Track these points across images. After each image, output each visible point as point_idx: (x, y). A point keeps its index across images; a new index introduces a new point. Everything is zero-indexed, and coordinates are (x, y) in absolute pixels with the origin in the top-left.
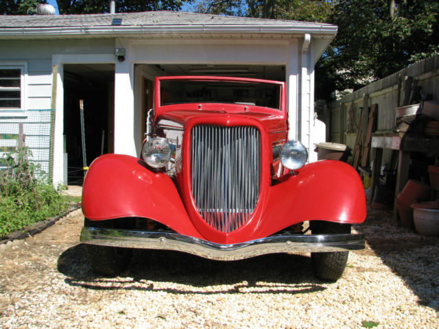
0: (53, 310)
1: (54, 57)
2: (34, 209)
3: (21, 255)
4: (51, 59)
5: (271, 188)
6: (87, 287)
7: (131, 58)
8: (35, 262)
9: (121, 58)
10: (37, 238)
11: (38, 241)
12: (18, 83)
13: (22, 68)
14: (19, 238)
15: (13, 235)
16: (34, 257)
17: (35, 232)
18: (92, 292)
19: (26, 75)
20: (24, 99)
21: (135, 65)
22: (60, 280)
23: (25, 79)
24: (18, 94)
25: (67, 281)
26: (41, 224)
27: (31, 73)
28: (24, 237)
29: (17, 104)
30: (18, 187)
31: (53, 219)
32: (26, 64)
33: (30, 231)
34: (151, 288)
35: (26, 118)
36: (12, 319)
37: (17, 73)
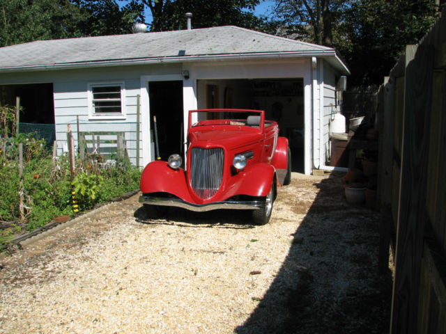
0: (127, 230)
1: (142, 77)
2: (127, 184)
3: (118, 209)
4: (139, 79)
5: (231, 178)
6: (144, 223)
7: (194, 76)
8: (124, 212)
9: (187, 77)
10: (127, 201)
11: (127, 203)
12: (119, 96)
13: (121, 85)
14: (117, 201)
15: (114, 199)
16: (124, 210)
17: (126, 198)
18: (145, 225)
19: (124, 90)
20: (123, 106)
21: (198, 81)
22: (133, 220)
23: (124, 92)
24: (119, 103)
25: (136, 220)
26: (130, 193)
27: (127, 88)
28: (120, 200)
29: (119, 110)
30: (117, 172)
31: (136, 190)
32: (123, 82)
33: (123, 198)
34: (173, 224)
35: (125, 119)
36: (111, 232)
37: (119, 89)
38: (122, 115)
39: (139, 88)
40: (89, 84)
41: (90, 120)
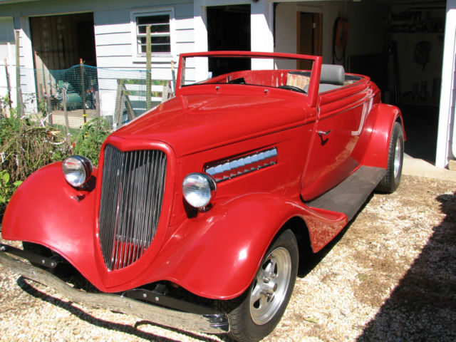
4: (193, 3)
12: (167, 29)
13: (169, 13)
19: (174, 20)
20: (173, 44)
21: (275, 4)
23: (173, 23)
24: (167, 39)
27: (178, 17)
29: (167, 49)
32: (173, 9)
35: (175, 63)
37: (166, 18)
38: (171, 57)
39: (192, 17)
40: (132, 13)
41: (134, 63)
